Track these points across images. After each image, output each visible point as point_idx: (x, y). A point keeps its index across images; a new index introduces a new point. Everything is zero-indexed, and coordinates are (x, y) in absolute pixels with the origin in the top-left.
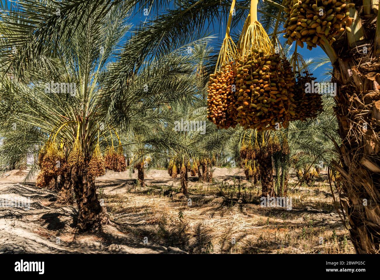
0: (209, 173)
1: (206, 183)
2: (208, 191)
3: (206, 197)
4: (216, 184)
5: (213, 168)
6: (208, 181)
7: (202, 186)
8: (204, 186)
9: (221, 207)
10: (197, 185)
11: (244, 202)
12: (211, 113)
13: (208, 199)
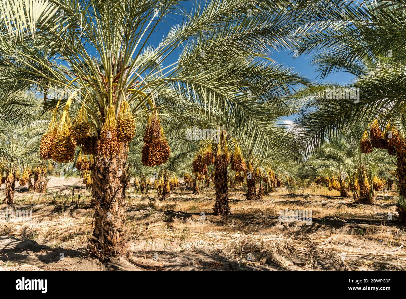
0: (43, 183)
1: (38, 194)
2: (39, 201)
3: (36, 206)
4: (49, 194)
5: (49, 177)
6: (41, 191)
7: (32, 197)
8: (34, 197)
9: (52, 214)
10: (26, 196)
11: (76, 208)
12: (41, 153)
13: (38, 208)
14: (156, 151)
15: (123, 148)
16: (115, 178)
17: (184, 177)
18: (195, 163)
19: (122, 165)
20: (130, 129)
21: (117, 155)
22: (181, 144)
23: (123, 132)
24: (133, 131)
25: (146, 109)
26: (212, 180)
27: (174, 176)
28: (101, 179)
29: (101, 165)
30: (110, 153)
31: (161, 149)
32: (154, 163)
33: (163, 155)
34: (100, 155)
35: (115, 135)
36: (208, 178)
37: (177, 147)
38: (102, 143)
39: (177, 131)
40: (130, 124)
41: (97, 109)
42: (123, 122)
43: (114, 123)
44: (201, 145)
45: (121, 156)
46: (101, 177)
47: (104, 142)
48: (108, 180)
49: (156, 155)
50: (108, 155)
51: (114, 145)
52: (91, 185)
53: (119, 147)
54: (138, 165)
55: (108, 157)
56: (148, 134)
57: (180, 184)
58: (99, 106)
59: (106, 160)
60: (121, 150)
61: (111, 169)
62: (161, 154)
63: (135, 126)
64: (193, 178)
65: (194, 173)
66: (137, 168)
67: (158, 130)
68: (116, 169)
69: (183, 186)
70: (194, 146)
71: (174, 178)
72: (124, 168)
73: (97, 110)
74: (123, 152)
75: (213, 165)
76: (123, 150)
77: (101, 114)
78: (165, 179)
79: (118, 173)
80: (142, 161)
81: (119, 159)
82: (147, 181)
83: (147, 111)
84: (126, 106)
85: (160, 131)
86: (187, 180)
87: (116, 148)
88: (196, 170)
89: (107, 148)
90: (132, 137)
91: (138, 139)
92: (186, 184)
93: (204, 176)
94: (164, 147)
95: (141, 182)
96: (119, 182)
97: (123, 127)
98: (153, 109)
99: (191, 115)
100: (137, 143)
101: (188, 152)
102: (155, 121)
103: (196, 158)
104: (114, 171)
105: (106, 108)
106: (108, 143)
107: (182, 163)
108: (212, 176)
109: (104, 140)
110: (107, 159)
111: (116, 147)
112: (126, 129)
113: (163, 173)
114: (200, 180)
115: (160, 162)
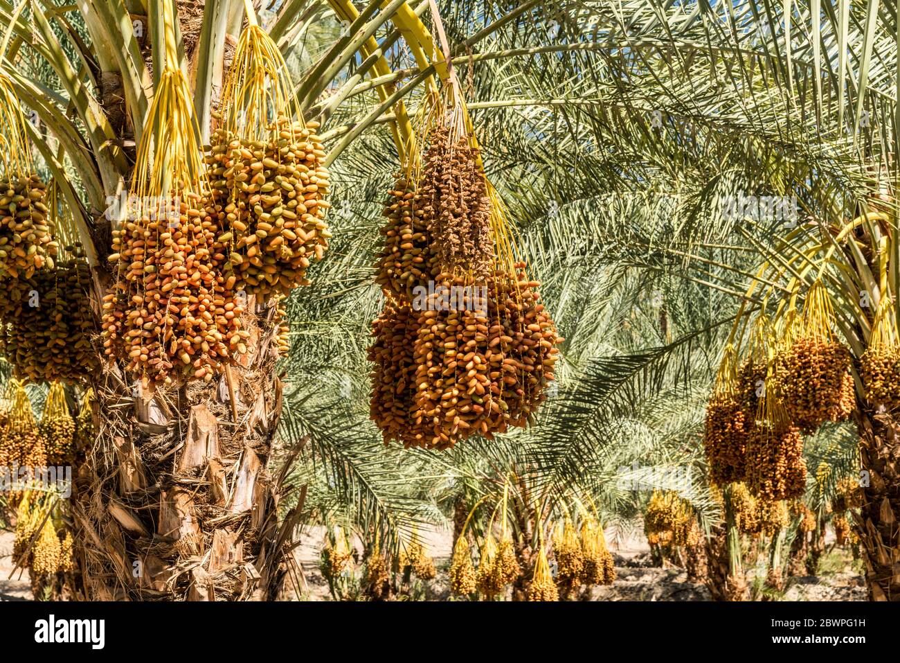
14: (461, 343)
15: (252, 332)
16: (210, 529)
17: (649, 518)
18: (719, 417)
19: (249, 444)
20: (294, 209)
21: (217, 378)
22: (615, 296)
23: (253, 229)
24: (310, 218)
25: (382, 73)
26: (839, 531)
27: (581, 509)
28: (131, 535)
29: (127, 448)
30: (178, 369)
31: (496, 334)
32: (450, 422)
33: (508, 373)
34: (112, 381)
35: (203, 251)
36: (810, 522)
37: (589, 314)
38: (123, 305)
39: (593, 206)
40: (288, 174)
41: (82, 90)
42: (248, 162)
43: (191, 172)
44: (756, 298)
45: (244, 386)
46: (129, 522)
47: (137, 298)
48: (171, 541)
49: (463, 370)
50: (161, 381)
51: (196, 313)
52: (60, 574)
53: (228, 327)
54: (348, 444)
55: (162, 392)
56: (408, 233)
57: (619, 561)
58: (96, 72)
59: (155, 416)
60: (242, 348)
61: (184, 468)
62: (497, 367)
63: (322, 188)
64: (708, 522)
65: (712, 490)
66: (338, 464)
67: (473, 208)
68: (216, 470)
69: (640, 575)
70: (703, 304)
71: (580, 523)
72: (263, 459)
73: (82, 98)
74: (250, 359)
75: (843, 431)
76: (253, 346)
77: (110, 119)
78: (523, 529)
79: (227, 497)
80: (377, 414)
81: (229, 403)
82: (403, 551)
83: (390, 85)
84: (258, 59)
85: (483, 211)
86: (666, 535)
87: (214, 333)
88: (729, 469)
89: (155, 339)
90: (306, 262)
91: (335, 272)
92: (657, 562)
93: (782, 511)
94: (514, 319)
95: (367, 554)
96: (238, 552)
97: (247, 194)
98: (432, 70)
99: (686, 97)
100: (332, 303)
101: (670, 348)
102: (451, 145)
103: (727, 388)
104: (202, 481)
105: (136, 80)
106: (163, 306)
107: (627, 424)
108: (840, 505)
109: (134, 287)
110: (159, 405)
111: (213, 331)
112: (269, 208)
113: (508, 489)
114: (752, 532)
115: (495, 416)
